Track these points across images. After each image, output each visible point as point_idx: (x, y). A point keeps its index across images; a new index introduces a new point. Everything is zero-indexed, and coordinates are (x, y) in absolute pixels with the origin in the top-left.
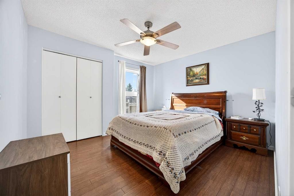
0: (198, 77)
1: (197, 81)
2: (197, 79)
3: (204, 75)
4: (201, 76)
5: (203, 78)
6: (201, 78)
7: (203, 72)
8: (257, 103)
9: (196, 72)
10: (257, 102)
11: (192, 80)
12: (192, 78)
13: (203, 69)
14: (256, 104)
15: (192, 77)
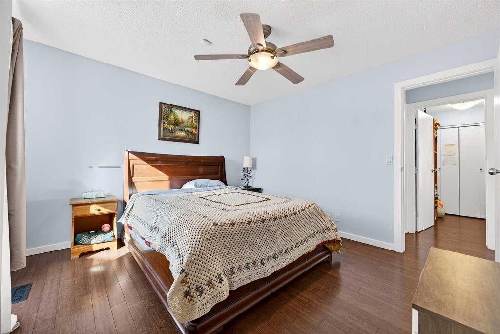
0: (184, 127)
1: (182, 134)
2: (182, 130)
3: (194, 128)
4: (188, 127)
5: (191, 132)
6: (188, 131)
7: (192, 121)
8: (246, 171)
9: (181, 119)
10: (245, 169)
11: (172, 131)
12: (173, 127)
13: (192, 117)
14: (244, 171)
15: (173, 125)
